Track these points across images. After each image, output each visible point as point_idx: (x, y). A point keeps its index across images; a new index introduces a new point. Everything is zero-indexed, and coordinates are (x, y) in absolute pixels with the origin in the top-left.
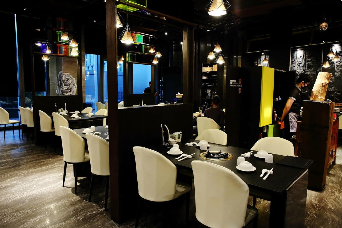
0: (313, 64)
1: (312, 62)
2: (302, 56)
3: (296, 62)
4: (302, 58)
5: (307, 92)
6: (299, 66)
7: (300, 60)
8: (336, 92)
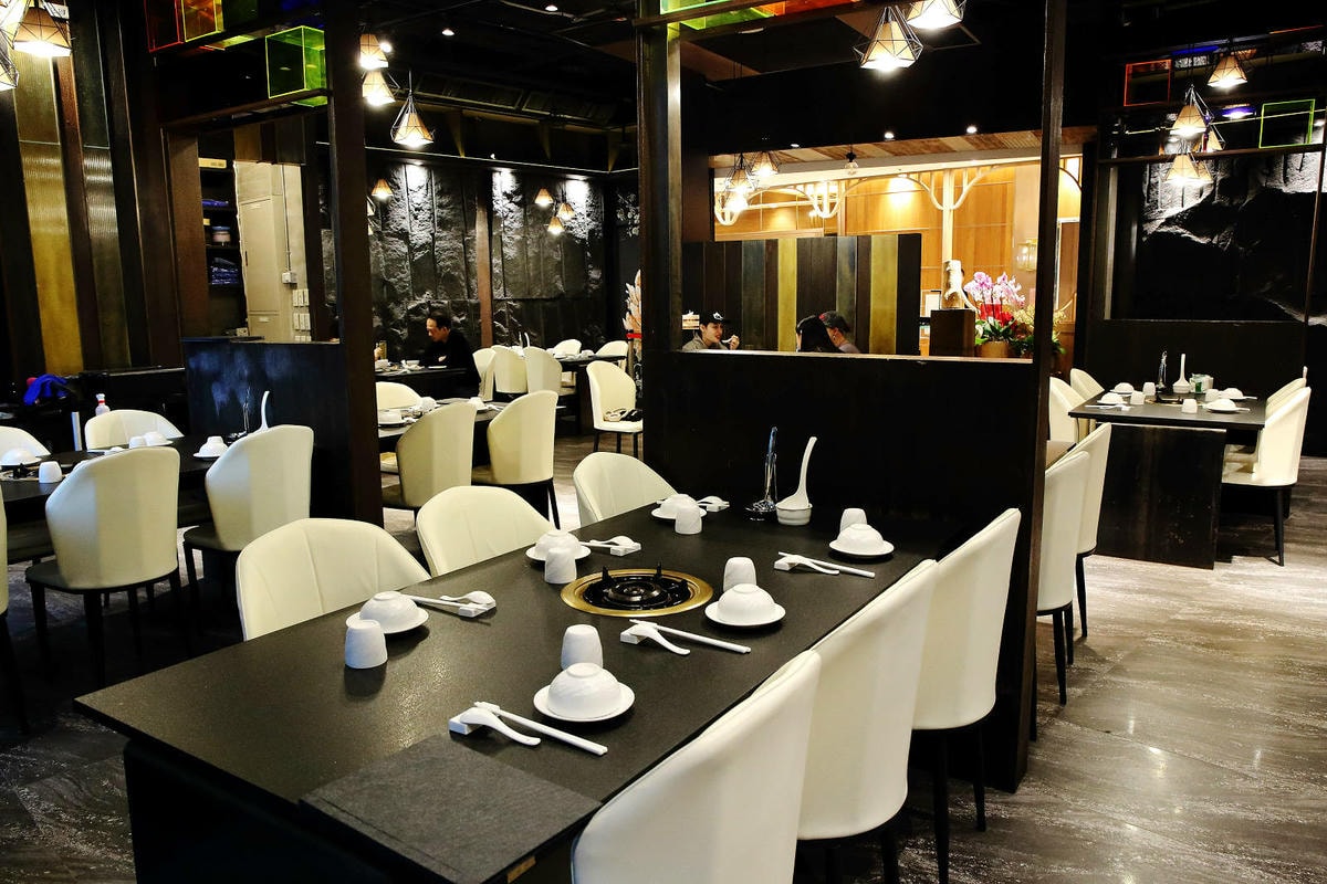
0: (455, 215)
1: (452, 209)
2: (425, 188)
3: (406, 202)
4: (423, 191)
5: (446, 302)
6: (416, 218)
7: (419, 198)
8: (509, 300)
